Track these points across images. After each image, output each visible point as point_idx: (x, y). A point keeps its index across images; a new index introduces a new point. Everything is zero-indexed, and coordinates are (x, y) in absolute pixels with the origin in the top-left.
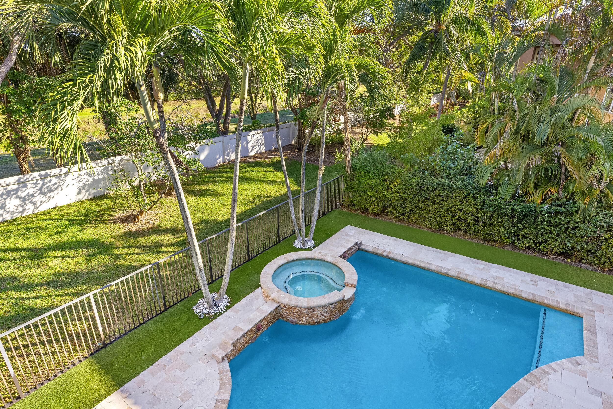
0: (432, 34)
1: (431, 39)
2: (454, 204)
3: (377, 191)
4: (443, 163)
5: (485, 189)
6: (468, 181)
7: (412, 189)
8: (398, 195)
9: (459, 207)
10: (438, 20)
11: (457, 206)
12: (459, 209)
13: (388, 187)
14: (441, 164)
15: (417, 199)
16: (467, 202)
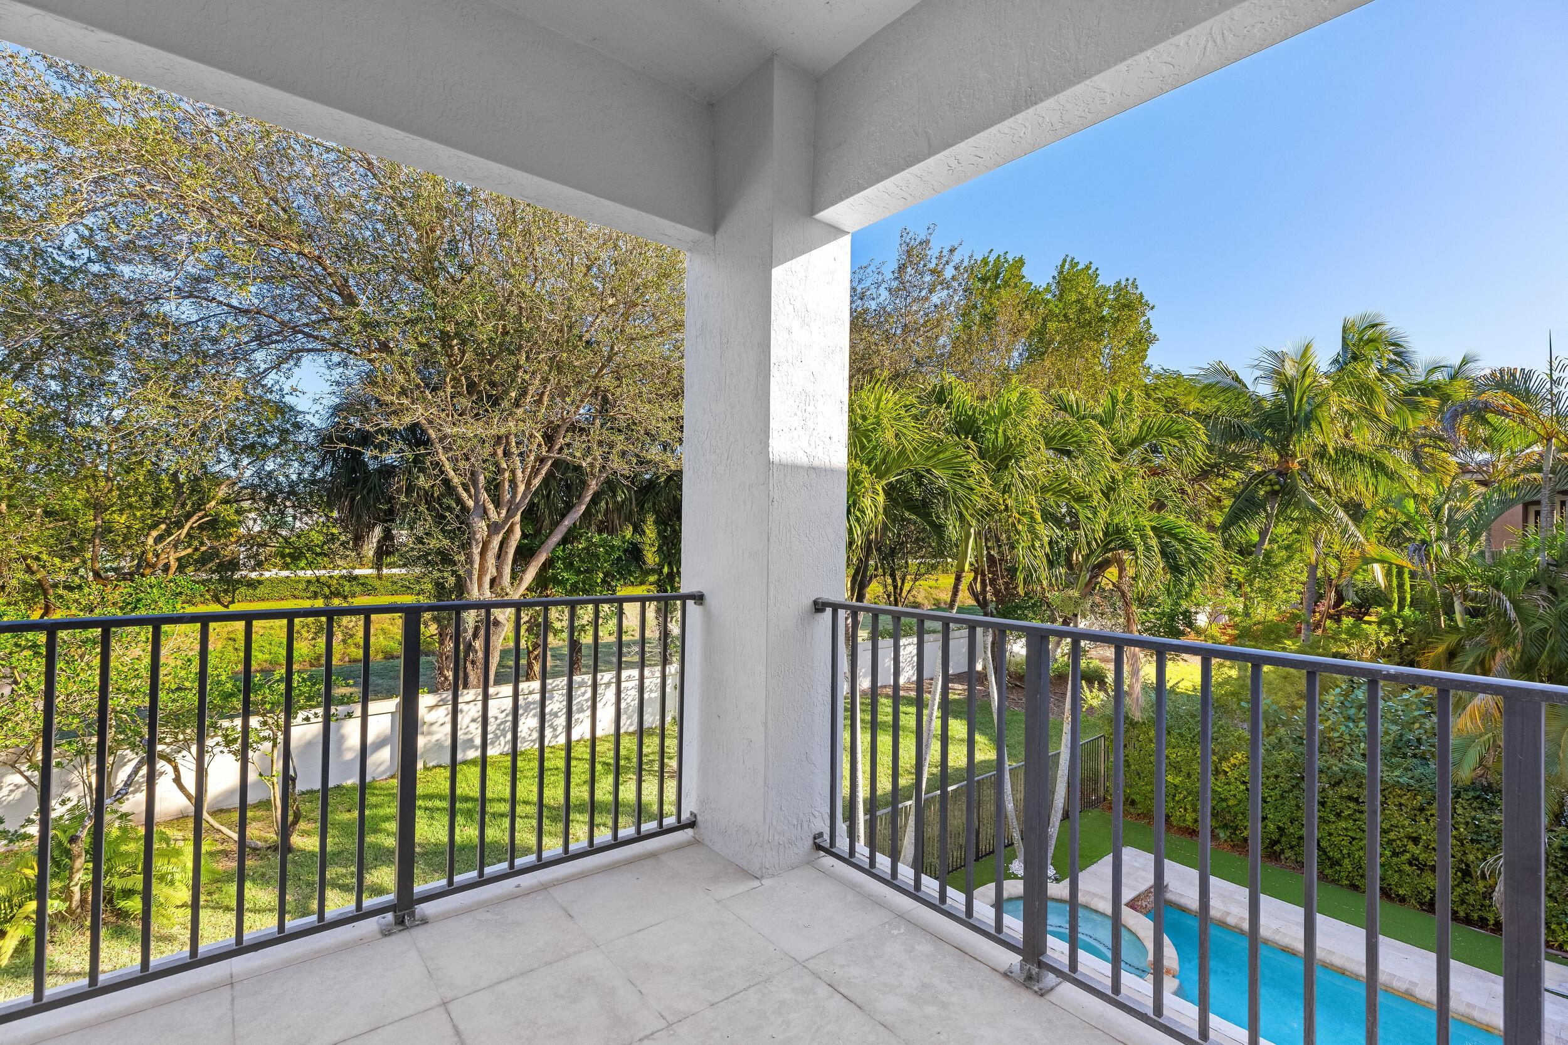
0: (1272, 476)
1: (1271, 485)
2: (1394, 822)
3: (1189, 775)
4: (1347, 726)
5: (1471, 794)
6: (1420, 770)
7: (1276, 777)
8: (1243, 787)
9: (1410, 829)
10: (1285, 454)
11: (1403, 827)
12: (1409, 838)
13: (1216, 768)
14: (1343, 728)
15: (1293, 803)
16: (1427, 821)
